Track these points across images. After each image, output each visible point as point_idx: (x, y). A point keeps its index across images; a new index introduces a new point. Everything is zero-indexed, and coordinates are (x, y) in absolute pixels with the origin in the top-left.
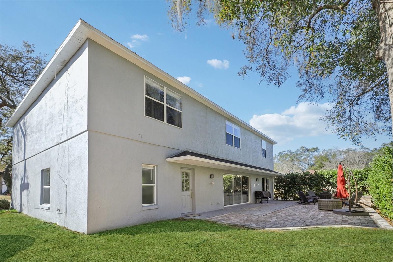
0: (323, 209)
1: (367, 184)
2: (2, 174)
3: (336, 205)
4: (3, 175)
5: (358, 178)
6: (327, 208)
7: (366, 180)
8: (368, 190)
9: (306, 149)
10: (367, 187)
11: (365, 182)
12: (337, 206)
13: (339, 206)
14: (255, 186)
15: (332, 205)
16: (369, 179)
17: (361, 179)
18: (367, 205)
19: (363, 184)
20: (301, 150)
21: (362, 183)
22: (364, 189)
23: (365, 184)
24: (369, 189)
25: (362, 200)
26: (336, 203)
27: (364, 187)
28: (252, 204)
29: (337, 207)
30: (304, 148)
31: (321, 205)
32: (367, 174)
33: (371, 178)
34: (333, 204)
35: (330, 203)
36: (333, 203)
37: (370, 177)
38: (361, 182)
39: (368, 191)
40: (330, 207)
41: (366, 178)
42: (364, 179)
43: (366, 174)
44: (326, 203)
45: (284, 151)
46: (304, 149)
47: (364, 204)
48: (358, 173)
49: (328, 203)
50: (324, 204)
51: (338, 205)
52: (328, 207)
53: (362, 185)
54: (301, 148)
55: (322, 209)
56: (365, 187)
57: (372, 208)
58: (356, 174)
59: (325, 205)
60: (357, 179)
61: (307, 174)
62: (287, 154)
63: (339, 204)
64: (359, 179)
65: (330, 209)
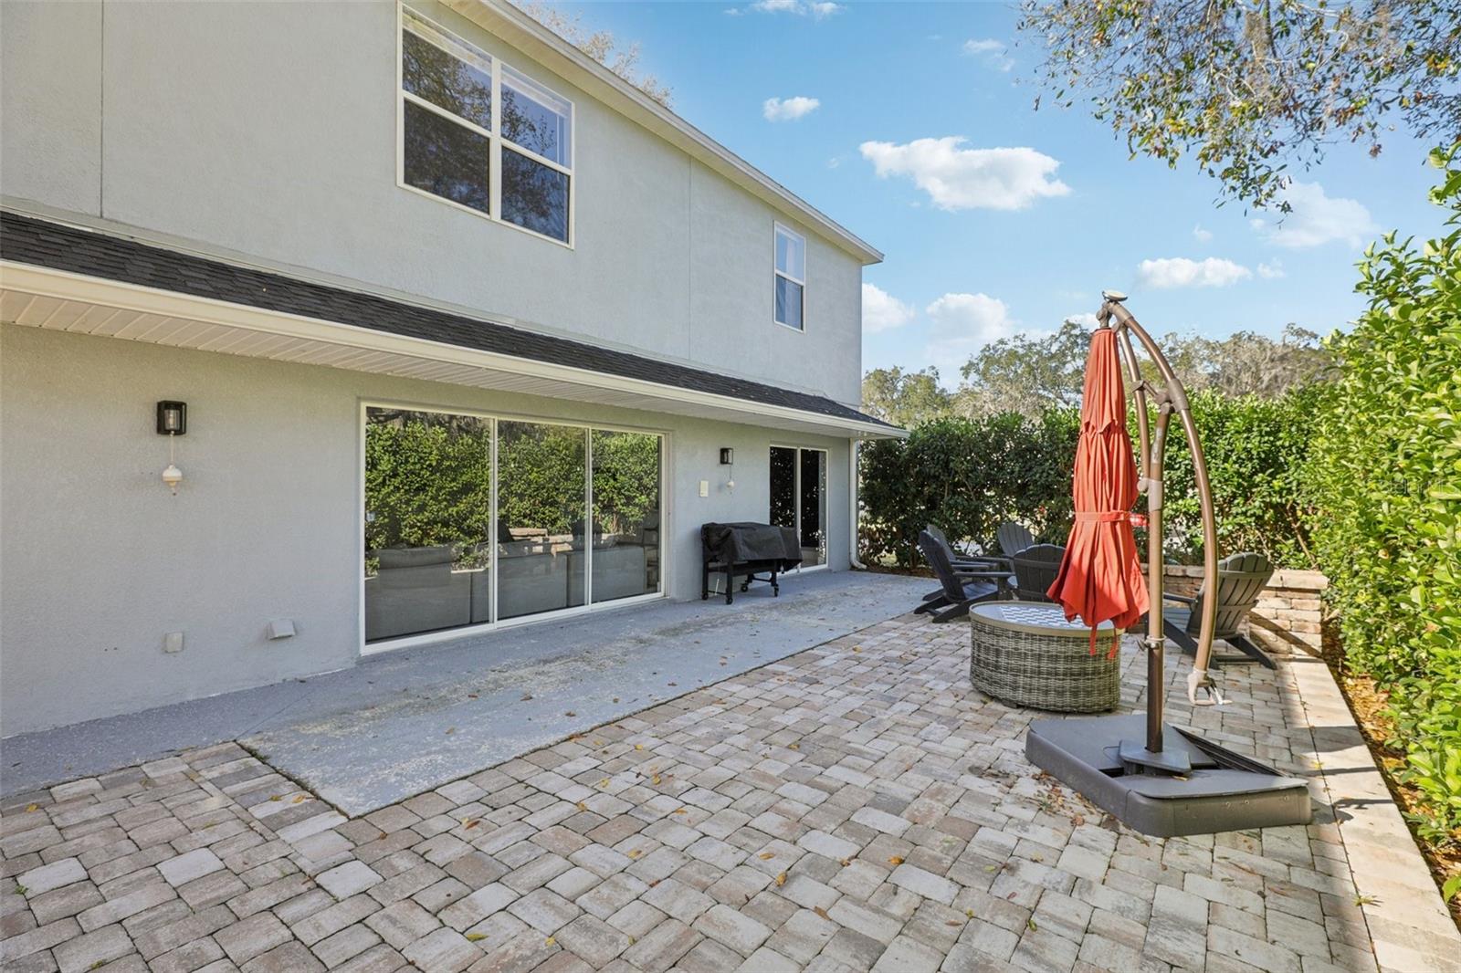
1: (1305, 488)
3: (1075, 667)
5: (1254, 452)
6: (1015, 689)
7: (1298, 466)
8: (1307, 527)
9: (1083, 335)
10: (1305, 511)
11: (1293, 475)
12: (1083, 673)
13: (1096, 672)
14: (705, 493)
15: (1045, 665)
16: (1317, 463)
17: (1270, 462)
18: (1300, 636)
19: (1282, 489)
20: (1063, 338)
21: (1277, 484)
22: (1283, 520)
23: (1290, 491)
24: (1313, 523)
25: (1267, 605)
26: (1071, 649)
27: (1283, 506)
28: (673, 602)
29: (1081, 684)
30: (1074, 327)
32: (1305, 426)
33: (1328, 451)
36: (1055, 648)
37: (1326, 445)
38: (1273, 476)
39: (1305, 535)
40: (1035, 682)
41: (1301, 452)
42: (1290, 459)
43: (1300, 429)
44: (1010, 644)
45: (1002, 342)
46: (1077, 332)
47: (1278, 631)
48: (1261, 421)
49: (1023, 646)
50: (998, 653)
51: (1090, 666)
52: (1021, 680)
53: (1276, 499)
54: (1065, 327)
55: (985, 687)
56: (1293, 508)
57: (1324, 667)
58: (1249, 430)
59: (1003, 661)
60: (1251, 459)
62: (1013, 354)
63: (1097, 658)
64: (1260, 458)
65: (1035, 698)
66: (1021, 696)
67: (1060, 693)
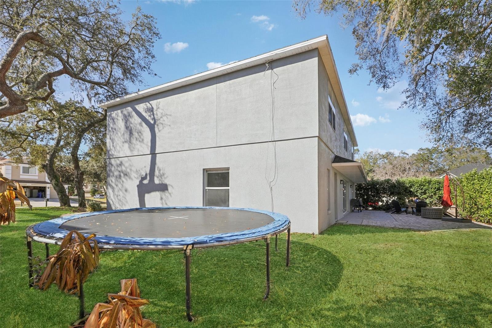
0: (429, 217)
2: (45, 168)
4: (47, 169)
6: (432, 216)
14: (350, 193)
28: (349, 212)
31: (426, 213)
34: (437, 212)
35: (435, 211)
44: (432, 211)
49: (433, 211)
55: (427, 217)
59: (430, 213)
61: (388, 181)
65: (435, 217)
66: (433, 217)
67: (436, 216)
